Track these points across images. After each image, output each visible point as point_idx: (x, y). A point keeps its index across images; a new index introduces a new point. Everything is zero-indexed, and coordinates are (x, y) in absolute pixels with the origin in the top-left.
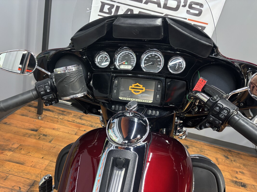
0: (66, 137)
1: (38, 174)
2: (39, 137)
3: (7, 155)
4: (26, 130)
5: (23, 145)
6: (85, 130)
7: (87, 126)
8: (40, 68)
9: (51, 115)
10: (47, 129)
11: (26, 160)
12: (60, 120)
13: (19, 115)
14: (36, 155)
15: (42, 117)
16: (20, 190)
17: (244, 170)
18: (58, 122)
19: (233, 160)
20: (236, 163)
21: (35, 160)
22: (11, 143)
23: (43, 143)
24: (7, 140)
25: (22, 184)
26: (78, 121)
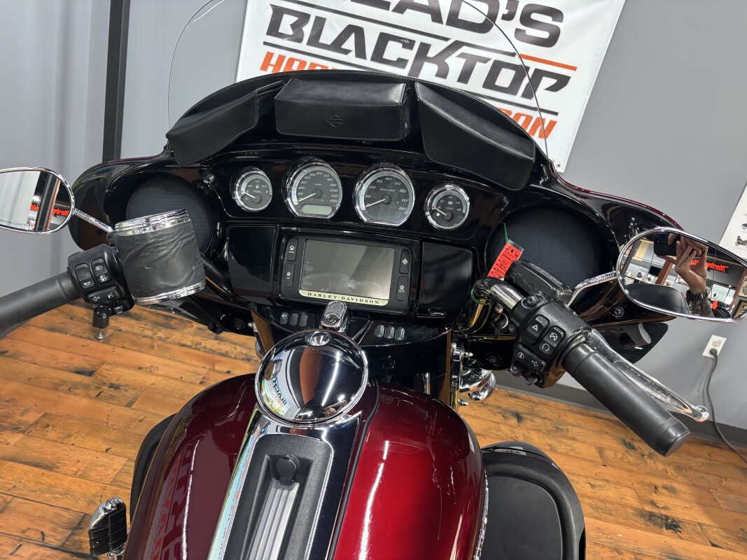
0: (176, 390)
1: (95, 496)
2: (98, 392)
3: (8, 444)
4: (61, 372)
5: (51, 414)
6: (228, 372)
7: (235, 358)
8: (83, 216)
9: (133, 328)
10: (120, 369)
11: (60, 457)
12: (160, 342)
13: (42, 328)
14: (91, 442)
15: (107, 335)
16: (43, 539)
17: (678, 482)
18: (152, 347)
19: (646, 453)
20: (655, 461)
21: (86, 457)
22: (19, 408)
23: (108, 408)
24: (7, 401)
25: (49, 525)
26: (209, 346)
